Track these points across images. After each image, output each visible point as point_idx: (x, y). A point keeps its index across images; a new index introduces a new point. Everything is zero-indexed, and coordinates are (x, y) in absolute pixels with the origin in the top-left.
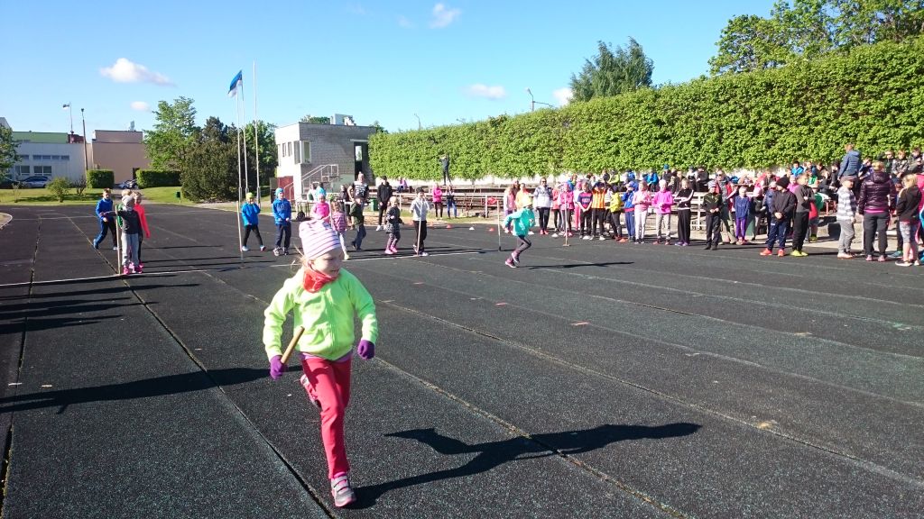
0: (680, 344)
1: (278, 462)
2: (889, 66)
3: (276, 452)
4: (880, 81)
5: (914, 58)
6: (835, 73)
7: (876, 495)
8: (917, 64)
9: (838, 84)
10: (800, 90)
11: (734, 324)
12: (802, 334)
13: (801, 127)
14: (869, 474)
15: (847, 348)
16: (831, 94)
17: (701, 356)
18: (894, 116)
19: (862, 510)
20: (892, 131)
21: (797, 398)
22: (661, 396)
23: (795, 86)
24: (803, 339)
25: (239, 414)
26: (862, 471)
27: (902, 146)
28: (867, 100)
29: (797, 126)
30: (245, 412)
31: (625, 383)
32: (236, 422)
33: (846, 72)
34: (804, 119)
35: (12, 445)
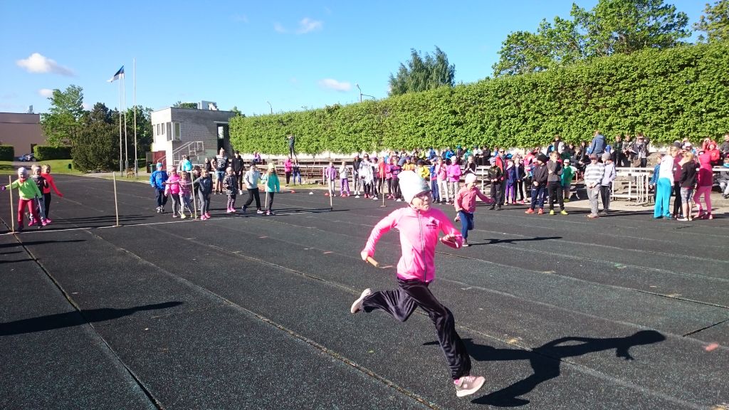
0: (458, 281)
1: (132, 382)
2: (619, 73)
3: (132, 375)
4: (613, 83)
5: (636, 67)
6: (582, 77)
7: (585, 390)
8: (639, 71)
9: (584, 85)
10: (557, 89)
11: (499, 265)
12: (548, 273)
13: (558, 117)
14: (582, 375)
15: (580, 282)
16: (580, 92)
17: (473, 289)
18: (623, 110)
19: (574, 401)
20: (623, 120)
21: (539, 320)
23: (553, 85)
24: (549, 276)
25: (104, 345)
26: (578, 372)
27: (630, 132)
28: (604, 97)
29: (555, 115)
30: (109, 343)
32: (101, 352)
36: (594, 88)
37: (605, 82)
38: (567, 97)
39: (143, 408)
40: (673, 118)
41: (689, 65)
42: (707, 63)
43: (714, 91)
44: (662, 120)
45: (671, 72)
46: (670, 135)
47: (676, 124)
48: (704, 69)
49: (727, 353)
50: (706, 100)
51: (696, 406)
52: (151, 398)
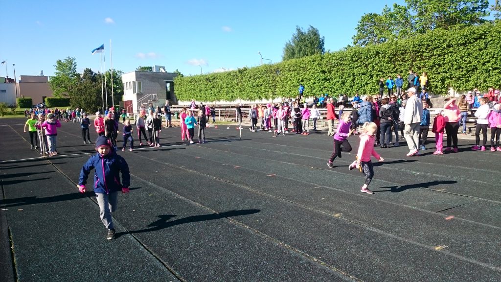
0: (314, 183)
2: (434, 44)
4: (430, 51)
5: (445, 40)
6: (409, 47)
8: (447, 43)
9: (410, 52)
10: (393, 55)
13: (393, 74)
14: (371, 232)
16: (407, 57)
17: (321, 188)
18: (437, 68)
20: (436, 75)
22: (298, 205)
23: (390, 53)
26: (369, 231)
28: (424, 60)
29: (391, 73)
33: (414, 46)
34: (395, 70)
35: (11, 234)
36: (417, 55)
37: (425, 50)
38: (399, 60)
39: (138, 248)
40: (470, 74)
41: (480, 38)
42: (492, 36)
43: (498, 56)
44: (462, 75)
45: (469, 43)
46: (468, 85)
47: (472, 78)
48: (491, 41)
49: (457, 221)
50: (492, 62)
51: (426, 246)
52: (141, 244)
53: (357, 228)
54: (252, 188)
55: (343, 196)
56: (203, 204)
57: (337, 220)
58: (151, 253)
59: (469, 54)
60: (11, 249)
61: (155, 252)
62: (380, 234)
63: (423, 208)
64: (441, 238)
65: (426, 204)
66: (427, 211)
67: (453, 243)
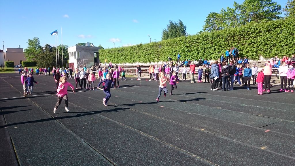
0: (186, 111)
1: (84, 142)
2: (251, 30)
8: (258, 30)
9: (237, 35)
10: (227, 37)
12: (218, 108)
15: (229, 111)
16: (236, 38)
17: (191, 114)
18: (253, 45)
20: (253, 49)
21: (212, 123)
22: (179, 124)
26: (222, 139)
28: (245, 40)
30: (73, 132)
31: (171, 121)
32: (71, 134)
33: (240, 32)
34: (228, 45)
35: (13, 141)
36: (241, 37)
37: (246, 34)
38: (231, 40)
39: (89, 149)
40: (272, 48)
41: (278, 27)
42: (285, 27)
43: (288, 37)
44: (268, 49)
45: (271, 30)
46: (271, 54)
47: (273, 50)
48: (284, 29)
49: (272, 132)
50: (285, 41)
51: (256, 147)
52: (91, 146)
53: (215, 137)
54: (151, 114)
55: (204, 118)
56: (124, 124)
57: (203, 132)
58: (98, 152)
59: (271, 37)
60: (14, 150)
61: (100, 151)
62: (229, 140)
63: (252, 125)
64: (264, 143)
65: (253, 123)
66: (253, 127)
67: (271, 145)
